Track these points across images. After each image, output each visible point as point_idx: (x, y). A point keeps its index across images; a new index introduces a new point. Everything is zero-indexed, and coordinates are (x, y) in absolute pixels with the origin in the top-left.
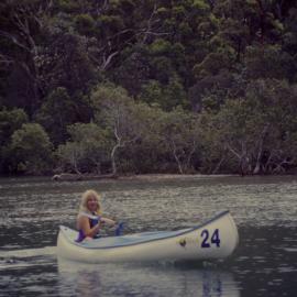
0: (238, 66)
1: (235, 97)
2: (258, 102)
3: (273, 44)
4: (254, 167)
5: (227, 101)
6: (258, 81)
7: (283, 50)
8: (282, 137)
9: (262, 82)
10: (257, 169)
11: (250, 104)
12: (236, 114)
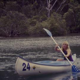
0: (4, 7)
1: (4, 16)
2: (10, 17)
3: (14, 1)
4: (9, 35)
5: (2, 17)
6: (10, 11)
7: (17, 3)
8: (17, 27)
9: (11, 12)
10: (10, 35)
11: (8, 18)
12: (4, 20)
